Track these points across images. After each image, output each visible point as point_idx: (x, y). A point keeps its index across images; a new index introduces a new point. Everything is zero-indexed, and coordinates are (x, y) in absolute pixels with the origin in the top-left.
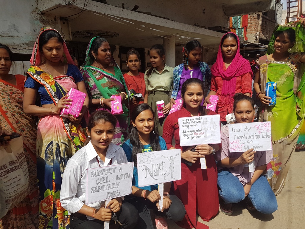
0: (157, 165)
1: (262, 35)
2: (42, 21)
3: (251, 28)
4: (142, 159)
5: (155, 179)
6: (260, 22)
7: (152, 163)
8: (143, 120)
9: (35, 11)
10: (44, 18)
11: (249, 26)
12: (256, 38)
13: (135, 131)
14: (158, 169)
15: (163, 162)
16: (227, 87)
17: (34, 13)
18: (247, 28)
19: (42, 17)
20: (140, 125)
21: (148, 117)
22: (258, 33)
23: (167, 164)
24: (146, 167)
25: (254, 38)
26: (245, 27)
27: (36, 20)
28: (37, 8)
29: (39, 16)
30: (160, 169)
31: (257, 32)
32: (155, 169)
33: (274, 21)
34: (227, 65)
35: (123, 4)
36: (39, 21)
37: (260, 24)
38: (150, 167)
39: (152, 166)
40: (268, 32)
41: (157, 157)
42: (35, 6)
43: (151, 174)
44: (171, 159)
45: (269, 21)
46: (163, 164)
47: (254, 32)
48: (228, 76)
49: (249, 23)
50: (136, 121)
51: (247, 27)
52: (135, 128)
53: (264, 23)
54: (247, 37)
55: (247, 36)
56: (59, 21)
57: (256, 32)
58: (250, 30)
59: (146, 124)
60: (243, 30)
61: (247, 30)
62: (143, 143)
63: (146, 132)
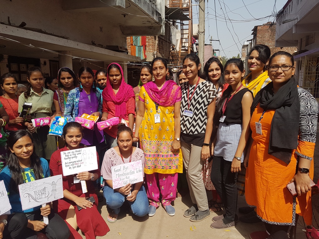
0: (39, 191)
1: (159, 54)
3: (149, 47)
5: (38, 202)
6: (157, 42)
8: (21, 147)
11: (147, 45)
12: (154, 56)
13: (14, 157)
14: (40, 194)
15: (45, 188)
18: (146, 47)
20: (18, 151)
21: (26, 143)
22: (155, 52)
24: (29, 194)
25: (152, 56)
26: (144, 45)
30: (43, 193)
31: (155, 51)
32: (38, 194)
33: (169, 42)
34: (116, 92)
37: (156, 44)
38: (33, 194)
39: (35, 193)
40: (165, 51)
43: (34, 199)
44: (53, 184)
45: (165, 42)
46: (45, 189)
47: (151, 51)
49: (147, 42)
50: (14, 148)
52: (14, 153)
53: (161, 43)
54: (146, 55)
57: (154, 51)
58: (149, 49)
59: (25, 149)
60: (142, 48)
61: (146, 49)
62: (23, 166)
63: (25, 158)
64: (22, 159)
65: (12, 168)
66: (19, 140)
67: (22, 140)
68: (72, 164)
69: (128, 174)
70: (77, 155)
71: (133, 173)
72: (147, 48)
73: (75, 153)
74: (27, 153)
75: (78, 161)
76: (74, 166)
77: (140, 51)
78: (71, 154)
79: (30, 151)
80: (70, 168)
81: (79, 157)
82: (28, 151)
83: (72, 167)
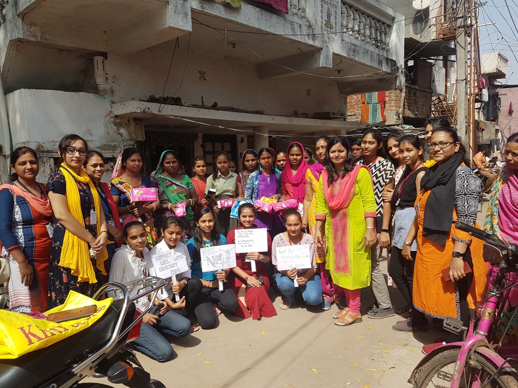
1: (409, 112)
2: (115, 124)
3: (391, 103)
4: (204, 252)
6: (403, 95)
7: (212, 255)
8: (204, 221)
9: (109, 115)
10: (117, 121)
11: (387, 100)
12: (399, 117)
13: (199, 230)
15: (221, 254)
16: (297, 192)
17: (108, 117)
18: (385, 104)
19: (115, 120)
20: (202, 225)
21: (209, 219)
22: (400, 110)
23: (224, 256)
25: (395, 117)
26: (382, 102)
27: (110, 123)
28: (111, 112)
29: (113, 120)
31: (400, 108)
33: (430, 91)
34: (294, 172)
35: (202, 97)
36: (112, 124)
37: (403, 98)
40: (420, 106)
41: (216, 250)
42: (109, 109)
43: (212, 263)
44: (228, 252)
45: (420, 92)
46: (221, 256)
47: (394, 108)
48: (296, 182)
49: (387, 96)
50: (199, 222)
51: (385, 102)
52: (199, 227)
53: (412, 95)
54: (385, 116)
55: (385, 114)
56: (132, 123)
57: (398, 109)
58: (389, 106)
59: (207, 224)
60: (379, 106)
61: (385, 106)
62: (205, 239)
63: (207, 231)
64: (204, 232)
65: (196, 239)
66: (204, 215)
67: (206, 216)
68: (244, 242)
69: (293, 258)
70: (248, 235)
71: (299, 257)
72: (387, 105)
73: (247, 232)
74: (209, 227)
75: (249, 241)
76: (246, 245)
77: (375, 111)
78: (244, 233)
79: (212, 226)
80: (242, 246)
81: (251, 237)
82: (209, 226)
83: (244, 245)
